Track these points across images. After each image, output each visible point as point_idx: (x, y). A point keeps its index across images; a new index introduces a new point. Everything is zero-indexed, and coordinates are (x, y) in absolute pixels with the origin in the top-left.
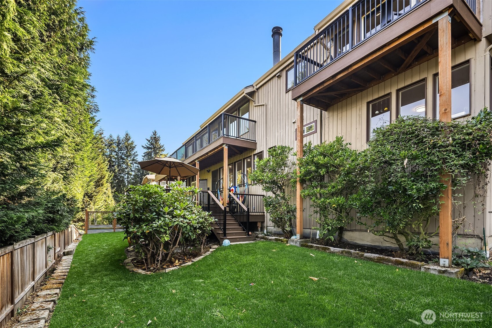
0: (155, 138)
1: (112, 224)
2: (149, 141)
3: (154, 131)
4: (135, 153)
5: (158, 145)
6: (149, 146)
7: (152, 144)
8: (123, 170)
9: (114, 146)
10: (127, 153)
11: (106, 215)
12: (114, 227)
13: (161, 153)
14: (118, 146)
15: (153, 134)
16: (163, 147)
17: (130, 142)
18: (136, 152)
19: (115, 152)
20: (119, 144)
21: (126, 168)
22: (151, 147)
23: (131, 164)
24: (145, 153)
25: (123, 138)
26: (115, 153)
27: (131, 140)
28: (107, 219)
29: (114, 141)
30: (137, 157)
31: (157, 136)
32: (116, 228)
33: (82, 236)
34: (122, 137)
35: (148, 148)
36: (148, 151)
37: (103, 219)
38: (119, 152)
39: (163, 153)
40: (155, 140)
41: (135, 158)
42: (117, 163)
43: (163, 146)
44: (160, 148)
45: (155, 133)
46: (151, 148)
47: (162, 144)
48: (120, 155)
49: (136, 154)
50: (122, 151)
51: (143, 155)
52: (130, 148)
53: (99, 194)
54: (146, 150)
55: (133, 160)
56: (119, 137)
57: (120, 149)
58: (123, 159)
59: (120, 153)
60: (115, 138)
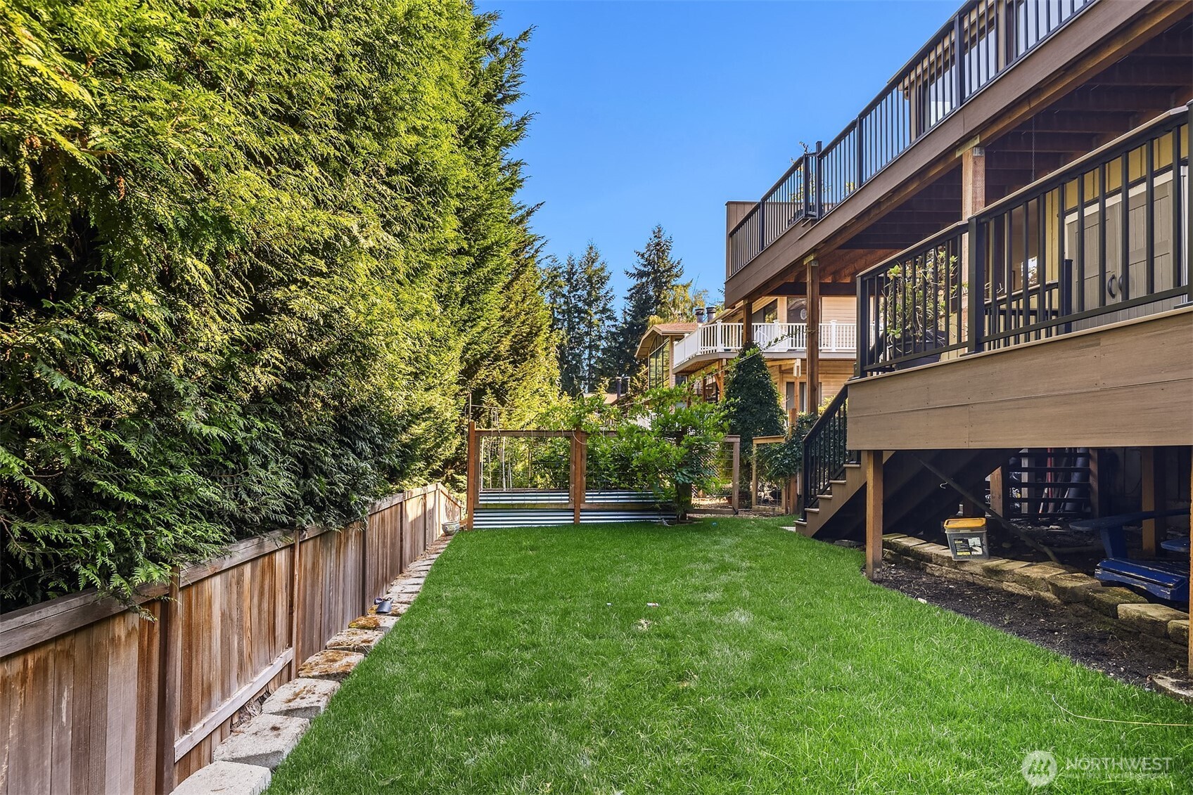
0: (658, 244)
1: (566, 489)
2: (643, 256)
3: (654, 227)
4: (607, 293)
5: (665, 262)
6: (642, 268)
7: (649, 264)
8: (579, 340)
9: (561, 280)
10: (589, 294)
11: (544, 450)
12: (578, 500)
13: (673, 283)
14: (569, 280)
15: (652, 236)
16: (680, 266)
17: (597, 265)
18: (612, 290)
19: (564, 296)
20: (571, 273)
21: (587, 334)
22: (646, 269)
23: (599, 320)
24: (631, 289)
25: (581, 257)
26: (562, 300)
27: (600, 260)
28: (546, 463)
29: (560, 271)
30: (613, 302)
31: (663, 239)
32: (583, 506)
33: (451, 537)
34: (579, 255)
35: (641, 274)
36: (639, 282)
37: (534, 463)
38: (572, 295)
39: (679, 281)
40: (658, 250)
41: (609, 306)
42: (566, 323)
43: (678, 263)
44: (669, 270)
45: (659, 231)
46: (648, 274)
47: (675, 259)
48: (573, 301)
49: (610, 295)
50: (577, 291)
51: (628, 294)
52: (596, 280)
53: (525, 383)
54: (634, 282)
55: (604, 310)
56: (573, 258)
57: (574, 288)
58: (580, 311)
59: (575, 295)
60: (563, 262)
